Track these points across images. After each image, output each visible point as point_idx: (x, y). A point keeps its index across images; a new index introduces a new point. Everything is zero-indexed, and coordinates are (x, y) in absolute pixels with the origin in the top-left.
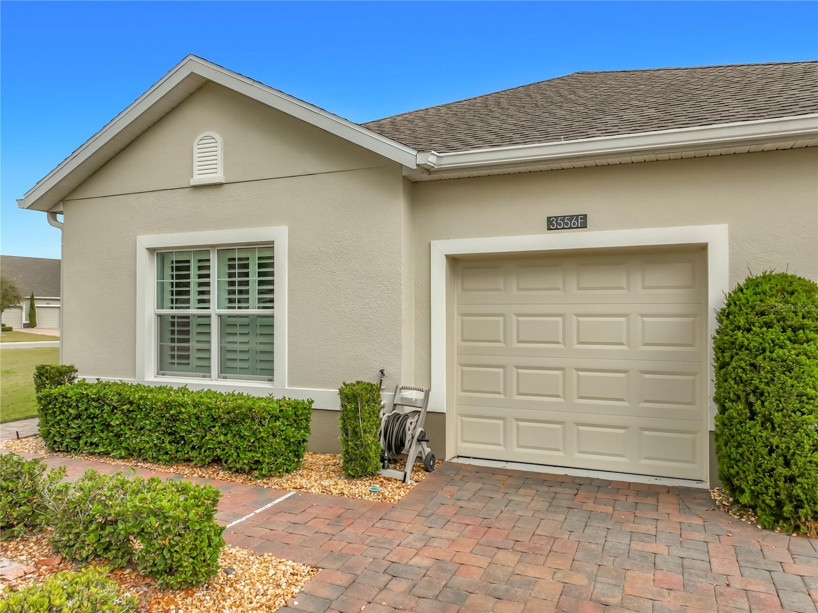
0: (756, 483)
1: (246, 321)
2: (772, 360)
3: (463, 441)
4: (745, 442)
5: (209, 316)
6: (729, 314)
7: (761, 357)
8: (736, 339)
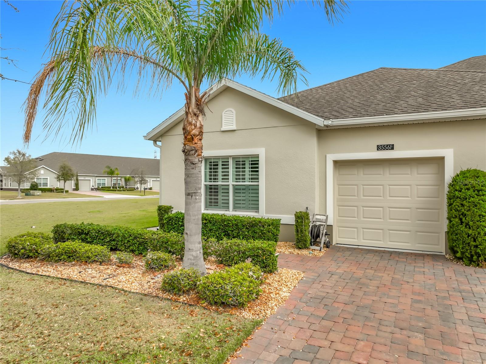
0: (463, 248)
1: (244, 187)
2: (469, 202)
3: (339, 237)
4: (459, 233)
5: (228, 185)
6: (453, 185)
7: (465, 201)
8: (455, 195)
